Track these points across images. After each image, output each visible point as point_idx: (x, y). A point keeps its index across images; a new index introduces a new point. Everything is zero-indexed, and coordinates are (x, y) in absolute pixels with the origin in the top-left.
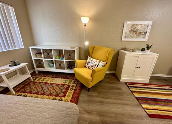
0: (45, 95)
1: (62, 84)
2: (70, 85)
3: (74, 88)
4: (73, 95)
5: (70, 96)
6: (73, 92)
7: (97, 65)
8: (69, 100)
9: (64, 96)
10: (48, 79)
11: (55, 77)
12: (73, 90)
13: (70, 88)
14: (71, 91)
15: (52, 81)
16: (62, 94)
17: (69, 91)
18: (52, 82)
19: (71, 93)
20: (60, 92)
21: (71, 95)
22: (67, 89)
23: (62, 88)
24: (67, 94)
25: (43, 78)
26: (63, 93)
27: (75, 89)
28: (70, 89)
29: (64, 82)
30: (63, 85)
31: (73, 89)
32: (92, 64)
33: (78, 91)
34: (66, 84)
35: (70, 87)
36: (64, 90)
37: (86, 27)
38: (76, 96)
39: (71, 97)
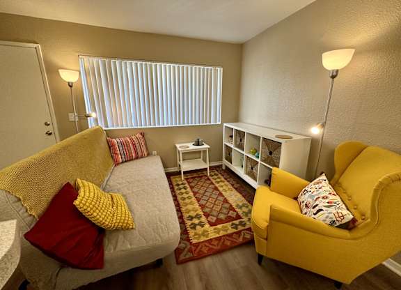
0: (198, 201)
1: (231, 206)
2: (241, 218)
3: (240, 228)
4: (224, 236)
5: (218, 234)
6: (231, 230)
7: (317, 208)
8: (210, 235)
9: (212, 224)
10: (225, 185)
11: (236, 189)
12: (235, 230)
13: (234, 222)
14: (230, 228)
15: (226, 191)
16: (213, 219)
17: (228, 225)
18: (223, 193)
19: (226, 231)
20: (215, 213)
21: (222, 233)
22: (229, 219)
23: (225, 211)
24: (219, 226)
25: (223, 179)
26: (217, 219)
27: (240, 231)
28: (233, 224)
29: (238, 205)
30: (231, 208)
31: (237, 229)
32: (310, 200)
33: (241, 240)
34: (238, 210)
35: (237, 222)
36: (222, 216)
37: (335, 79)
38: (225, 243)
39: (218, 236)
